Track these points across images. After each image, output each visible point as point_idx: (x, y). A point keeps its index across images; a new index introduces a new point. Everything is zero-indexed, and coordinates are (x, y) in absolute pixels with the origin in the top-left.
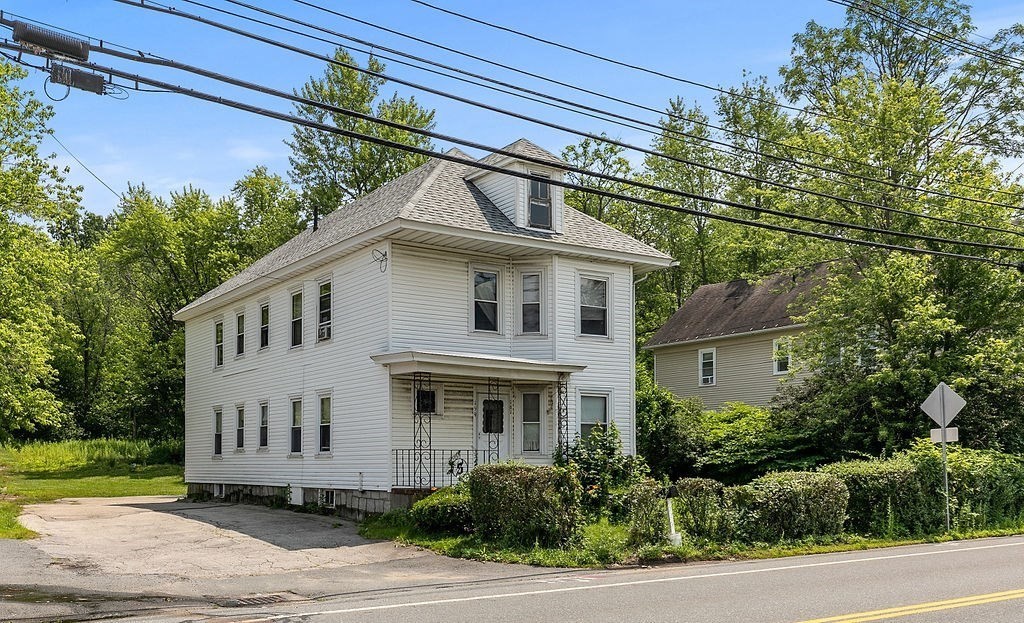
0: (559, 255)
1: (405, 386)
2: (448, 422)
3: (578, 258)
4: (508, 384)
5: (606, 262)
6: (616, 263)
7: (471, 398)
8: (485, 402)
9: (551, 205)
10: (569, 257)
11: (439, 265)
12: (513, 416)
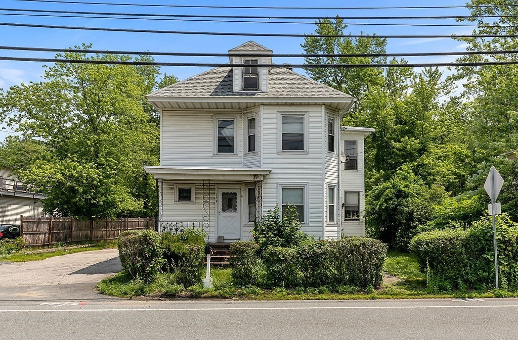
0: (262, 104)
1: (171, 187)
2: (198, 206)
3: (278, 105)
4: (240, 183)
5: (300, 105)
6: (308, 104)
7: (213, 192)
8: (223, 194)
9: (258, 76)
10: (270, 105)
11: (194, 119)
12: (242, 202)
